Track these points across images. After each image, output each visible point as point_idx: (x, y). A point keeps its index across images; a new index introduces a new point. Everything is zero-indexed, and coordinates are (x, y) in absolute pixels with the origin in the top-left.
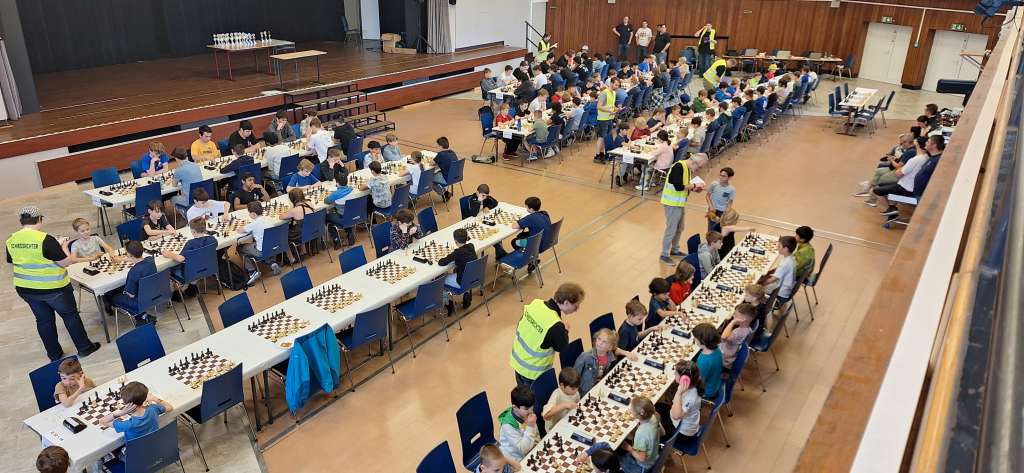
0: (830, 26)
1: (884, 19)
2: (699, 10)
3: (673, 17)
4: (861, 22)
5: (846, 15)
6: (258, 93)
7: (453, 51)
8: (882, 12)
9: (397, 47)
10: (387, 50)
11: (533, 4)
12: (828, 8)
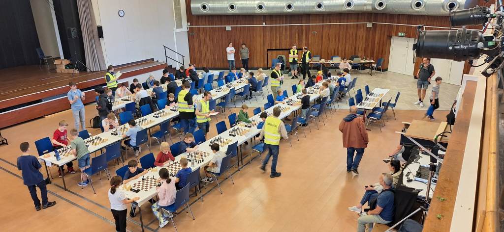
0: (367, 39)
1: (400, 34)
2: (284, 33)
3: (268, 38)
4: (386, 36)
5: (377, 32)
8: (398, 29)
9: (66, 68)
10: (58, 71)
11: (176, 33)
12: (365, 28)
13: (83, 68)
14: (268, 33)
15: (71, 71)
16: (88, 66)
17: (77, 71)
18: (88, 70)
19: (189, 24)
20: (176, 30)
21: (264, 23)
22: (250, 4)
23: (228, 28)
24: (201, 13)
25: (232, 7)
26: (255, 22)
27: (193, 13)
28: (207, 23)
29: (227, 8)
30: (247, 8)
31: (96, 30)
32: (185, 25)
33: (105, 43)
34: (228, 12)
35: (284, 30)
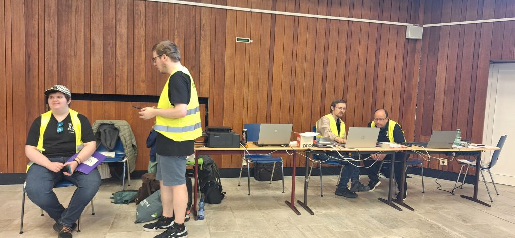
12: (402, 41)
35: (124, 18)
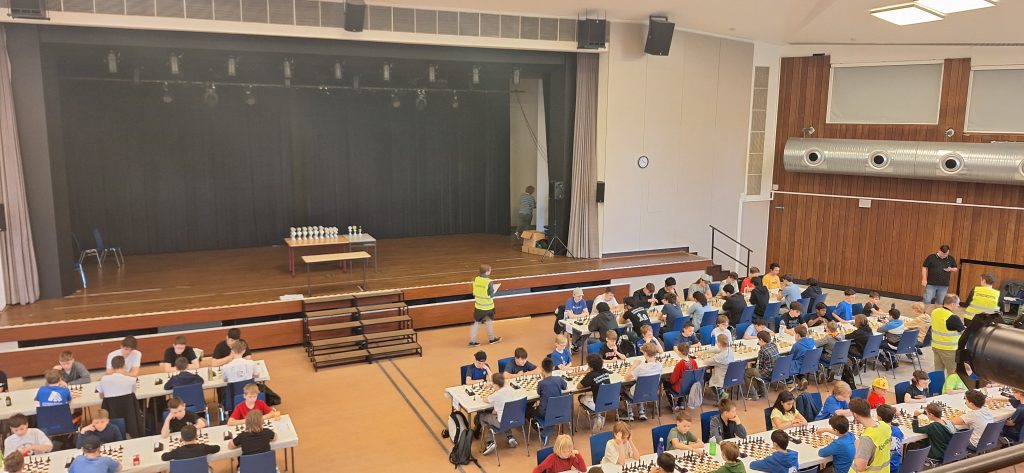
2: (1012, 227)
3: (966, 233)
6: (277, 296)
7: (600, 256)
9: (537, 246)
10: (524, 249)
11: (744, 203)
13: (561, 250)
14: (967, 224)
15: (543, 252)
16: (569, 248)
17: (551, 254)
18: (569, 255)
19: (776, 187)
20: (745, 197)
21: (959, 200)
22: (924, 156)
23: (865, 202)
24: (804, 169)
25: (878, 160)
26: (934, 196)
27: (787, 168)
28: (816, 188)
29: (866, 161)
30: (915, 165)
31: (594, 188)
32: (768, 189)
33: (605, 210)
34: (868, 170)
35: (1014, 220)
